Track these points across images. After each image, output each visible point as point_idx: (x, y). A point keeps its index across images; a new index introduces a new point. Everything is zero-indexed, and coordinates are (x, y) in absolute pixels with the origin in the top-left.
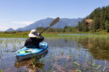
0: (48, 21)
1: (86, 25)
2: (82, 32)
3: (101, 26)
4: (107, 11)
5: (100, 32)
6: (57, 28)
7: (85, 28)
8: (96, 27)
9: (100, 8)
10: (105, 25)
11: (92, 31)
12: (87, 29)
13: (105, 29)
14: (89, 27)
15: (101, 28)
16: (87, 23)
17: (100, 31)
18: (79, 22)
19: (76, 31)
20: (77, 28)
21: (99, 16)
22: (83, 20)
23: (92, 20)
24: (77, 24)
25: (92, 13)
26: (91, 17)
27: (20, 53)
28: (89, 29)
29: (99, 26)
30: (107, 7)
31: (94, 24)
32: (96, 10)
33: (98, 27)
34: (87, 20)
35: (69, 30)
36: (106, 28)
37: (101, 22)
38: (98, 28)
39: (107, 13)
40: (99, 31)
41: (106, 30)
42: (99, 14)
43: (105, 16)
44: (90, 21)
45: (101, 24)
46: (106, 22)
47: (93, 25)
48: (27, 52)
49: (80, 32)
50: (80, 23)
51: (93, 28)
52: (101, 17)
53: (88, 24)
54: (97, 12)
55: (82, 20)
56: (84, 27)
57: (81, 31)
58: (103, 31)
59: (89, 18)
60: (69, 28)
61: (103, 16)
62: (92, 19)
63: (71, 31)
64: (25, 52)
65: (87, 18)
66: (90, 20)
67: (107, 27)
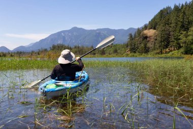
0: (75, 33)
1: (143, 39)
2: (135, 54)
3: (172, 41)
4: (184, 13)
5: (171, 53)
6: (90, 47)
7: (142, 45)
8: (163, 43)
9: (169, 8)
10: (180, 39)
11: (155, 52)
12: (145, 47)
13: (180, 47)
14: (149, 45)
15: (171, 47)
16: (146, 37)
17: (171, 51)
18: (131, 36)
19: (125, 52)
20: (127, 47)
21: (168, 23)
22: (138, 32)
23: (155, 31)
24: (126, 39)
25: (155, 18)
26: (153, 25)
27: (47, 87)
28: (149, 48)
29: (168, 43)
30: (183, 5)
31: (159, 39)
32: (162, 12)
33: (165, 43)
34: (146, 32)
35: (112, 50)
36: (182, 45)
37: (172, 33)
38: (167, 46)
39: (183, 16)
40: (169, 52)
41: (182, 50)
42: (168, 20)
43: (179, 23)
44: (150, 32)
45: (173, 38)
46: (182, 34)
47: (156, 40)
48: (58, 86)
49: (133, 54)
50: (133, 36)
51: (157, 45)
52: (172, 25)
53: (148, 39)
54: (164, 15)
55: (136, 31)
56: (140, 44)
57: (135, 52)
58: (176, 51)
59: (148, 28)
60: (111, 47)
61: (177, 23)
62: (155, 29)
63: (116, 51)
64: (55, 85)
65: (146, 27)
66: (151, 30)
67: (183, 43)
